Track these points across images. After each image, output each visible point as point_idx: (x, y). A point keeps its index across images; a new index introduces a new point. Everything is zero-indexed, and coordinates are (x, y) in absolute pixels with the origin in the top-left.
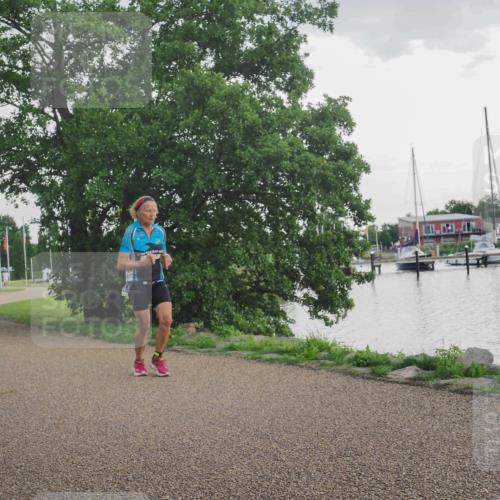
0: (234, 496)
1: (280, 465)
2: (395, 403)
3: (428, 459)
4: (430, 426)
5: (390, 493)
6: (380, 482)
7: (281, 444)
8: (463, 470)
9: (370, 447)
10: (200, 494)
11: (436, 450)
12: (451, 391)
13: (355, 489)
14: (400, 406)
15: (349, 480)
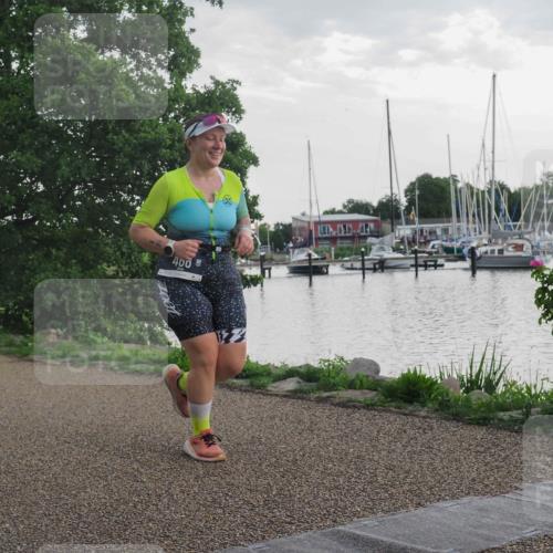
0: (85, 522)
1: (139, 486)
2: (272, 418)
3: (301, 477)
4: (306, 442)
5: (258, 514)
6: (248, 503)
7: (142, 464)
8: (337, 487)
9: (240, 466)
10: (46, 521)
11: (311, 467)
12: (332, 404)
13: (220, 511)
14: (277, 420)
15: (214, 501)
